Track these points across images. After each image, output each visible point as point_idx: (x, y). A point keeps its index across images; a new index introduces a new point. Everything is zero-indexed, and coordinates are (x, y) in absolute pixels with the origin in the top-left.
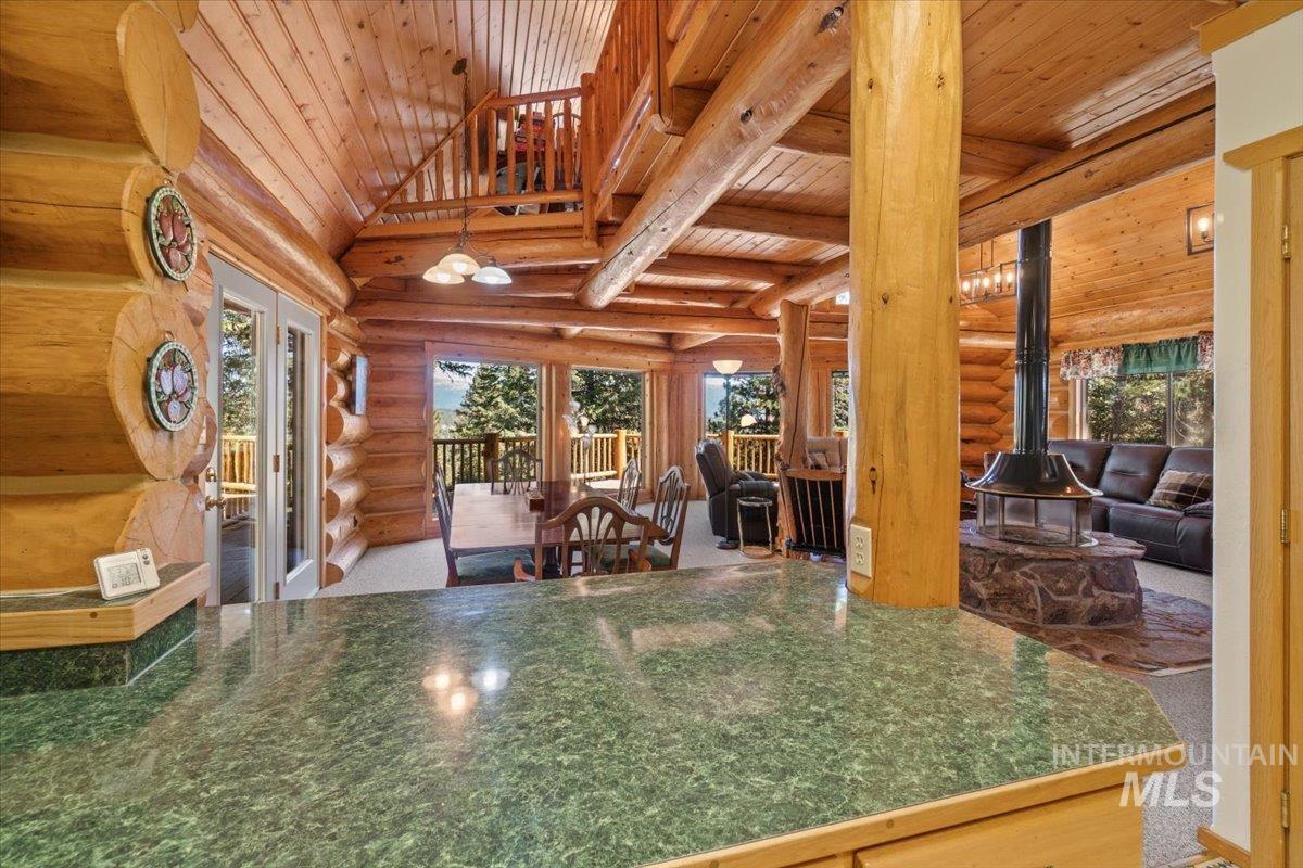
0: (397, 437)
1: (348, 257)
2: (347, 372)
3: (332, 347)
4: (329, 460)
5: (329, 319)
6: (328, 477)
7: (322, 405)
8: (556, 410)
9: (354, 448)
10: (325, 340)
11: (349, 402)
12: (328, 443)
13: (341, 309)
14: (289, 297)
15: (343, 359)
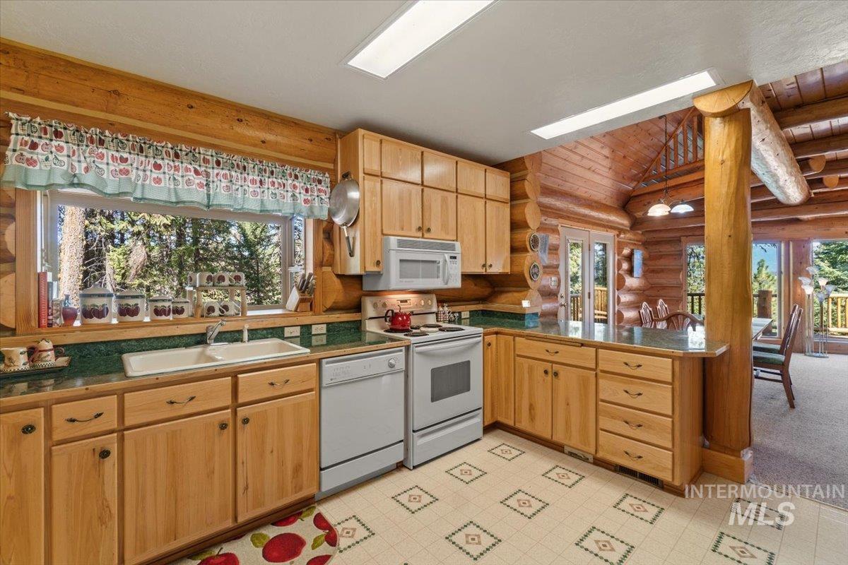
0: (664, 289)
1: (628, 206)
2: (630, 258)
3: (620, 247)
4: (618, 297)
5: (618, 236)
6: (618, 305)
7: (614, 273)
8: (794, 274)
9: (637, 293)
10: (616, 245)
11: (630, 272)
12: (618, 290)
13: (629, 229)
14: (596, 232)
15: (626, 251)
